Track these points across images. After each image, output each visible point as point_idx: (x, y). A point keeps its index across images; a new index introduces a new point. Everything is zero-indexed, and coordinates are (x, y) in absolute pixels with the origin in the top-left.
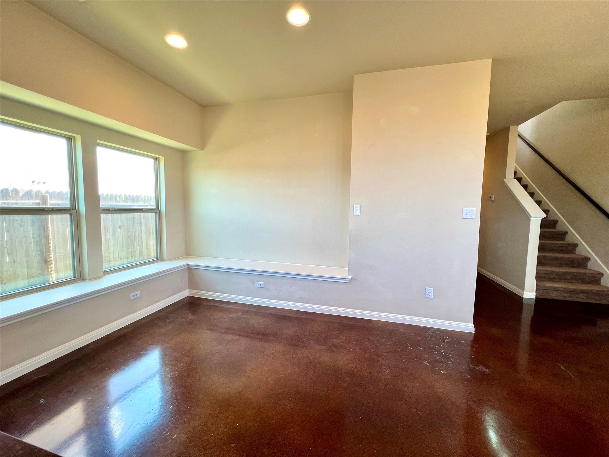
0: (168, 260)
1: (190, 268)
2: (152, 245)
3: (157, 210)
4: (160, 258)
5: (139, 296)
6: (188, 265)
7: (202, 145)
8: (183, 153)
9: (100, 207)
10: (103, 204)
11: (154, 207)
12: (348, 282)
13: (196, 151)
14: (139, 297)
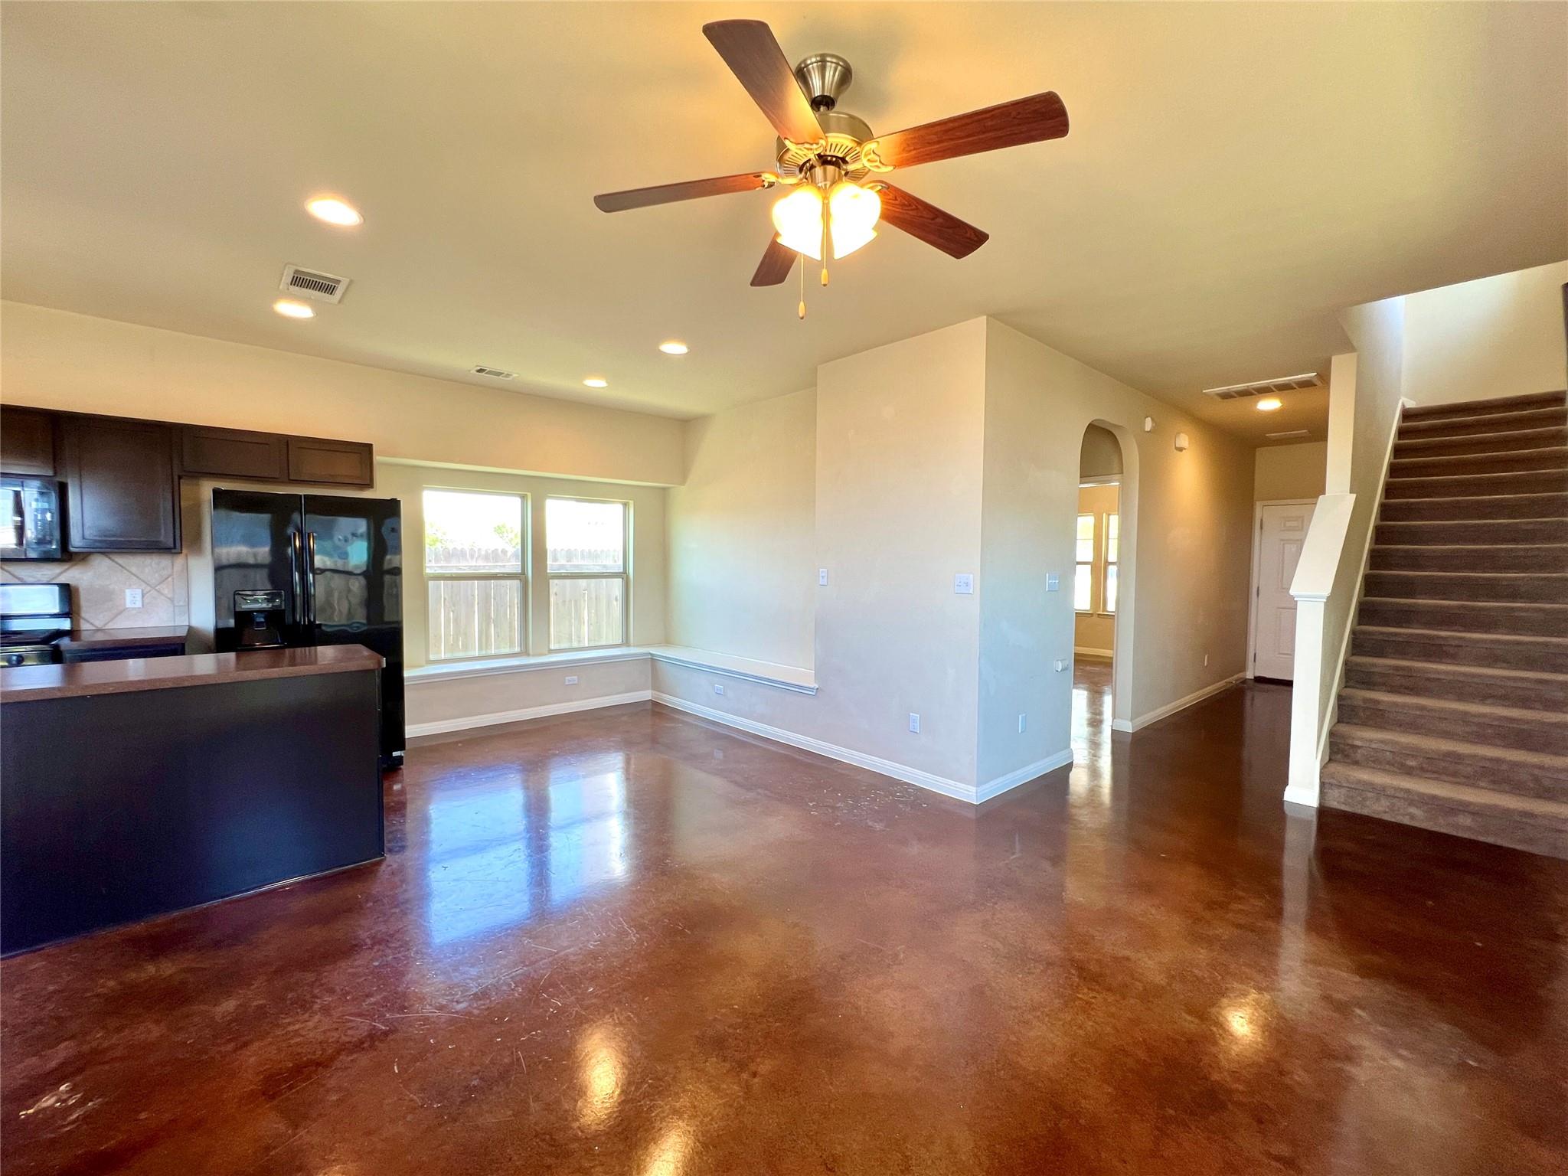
0: (634, 646)
1: (653, 660)
3: (623, 575)
4: (626, 642)
5: (576, 682)
6: (651, 654)
7: (683, 476)
8: (664, 489)
9: (548, 571)
10: (552, 565)
11: (622, 571)
12: (813, 694)
13: (673, 487)
14: (575, 684)
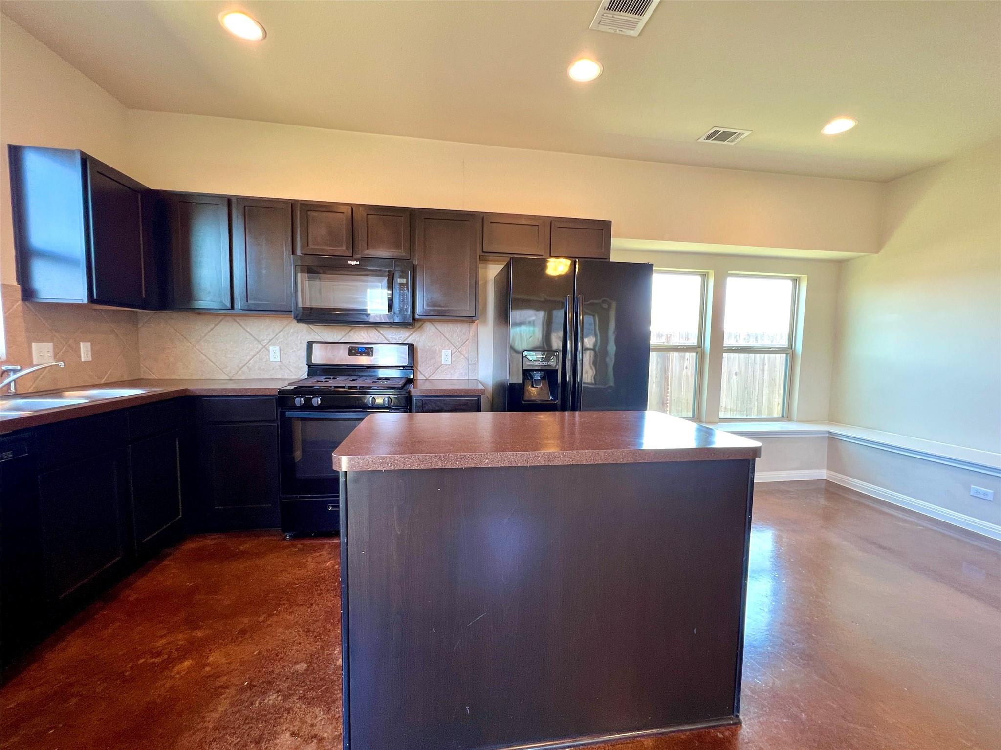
0: (798, 421)
1: (832, 438)
2: (776, 404)
4: (786, 416)
6: (830, 432)
7: (878, 245)
8: (841, 263)
9: (724, 344)
11: (786, 346)
13: (863, 257)
